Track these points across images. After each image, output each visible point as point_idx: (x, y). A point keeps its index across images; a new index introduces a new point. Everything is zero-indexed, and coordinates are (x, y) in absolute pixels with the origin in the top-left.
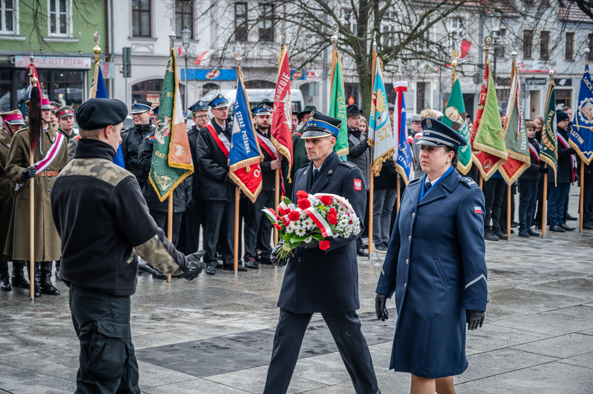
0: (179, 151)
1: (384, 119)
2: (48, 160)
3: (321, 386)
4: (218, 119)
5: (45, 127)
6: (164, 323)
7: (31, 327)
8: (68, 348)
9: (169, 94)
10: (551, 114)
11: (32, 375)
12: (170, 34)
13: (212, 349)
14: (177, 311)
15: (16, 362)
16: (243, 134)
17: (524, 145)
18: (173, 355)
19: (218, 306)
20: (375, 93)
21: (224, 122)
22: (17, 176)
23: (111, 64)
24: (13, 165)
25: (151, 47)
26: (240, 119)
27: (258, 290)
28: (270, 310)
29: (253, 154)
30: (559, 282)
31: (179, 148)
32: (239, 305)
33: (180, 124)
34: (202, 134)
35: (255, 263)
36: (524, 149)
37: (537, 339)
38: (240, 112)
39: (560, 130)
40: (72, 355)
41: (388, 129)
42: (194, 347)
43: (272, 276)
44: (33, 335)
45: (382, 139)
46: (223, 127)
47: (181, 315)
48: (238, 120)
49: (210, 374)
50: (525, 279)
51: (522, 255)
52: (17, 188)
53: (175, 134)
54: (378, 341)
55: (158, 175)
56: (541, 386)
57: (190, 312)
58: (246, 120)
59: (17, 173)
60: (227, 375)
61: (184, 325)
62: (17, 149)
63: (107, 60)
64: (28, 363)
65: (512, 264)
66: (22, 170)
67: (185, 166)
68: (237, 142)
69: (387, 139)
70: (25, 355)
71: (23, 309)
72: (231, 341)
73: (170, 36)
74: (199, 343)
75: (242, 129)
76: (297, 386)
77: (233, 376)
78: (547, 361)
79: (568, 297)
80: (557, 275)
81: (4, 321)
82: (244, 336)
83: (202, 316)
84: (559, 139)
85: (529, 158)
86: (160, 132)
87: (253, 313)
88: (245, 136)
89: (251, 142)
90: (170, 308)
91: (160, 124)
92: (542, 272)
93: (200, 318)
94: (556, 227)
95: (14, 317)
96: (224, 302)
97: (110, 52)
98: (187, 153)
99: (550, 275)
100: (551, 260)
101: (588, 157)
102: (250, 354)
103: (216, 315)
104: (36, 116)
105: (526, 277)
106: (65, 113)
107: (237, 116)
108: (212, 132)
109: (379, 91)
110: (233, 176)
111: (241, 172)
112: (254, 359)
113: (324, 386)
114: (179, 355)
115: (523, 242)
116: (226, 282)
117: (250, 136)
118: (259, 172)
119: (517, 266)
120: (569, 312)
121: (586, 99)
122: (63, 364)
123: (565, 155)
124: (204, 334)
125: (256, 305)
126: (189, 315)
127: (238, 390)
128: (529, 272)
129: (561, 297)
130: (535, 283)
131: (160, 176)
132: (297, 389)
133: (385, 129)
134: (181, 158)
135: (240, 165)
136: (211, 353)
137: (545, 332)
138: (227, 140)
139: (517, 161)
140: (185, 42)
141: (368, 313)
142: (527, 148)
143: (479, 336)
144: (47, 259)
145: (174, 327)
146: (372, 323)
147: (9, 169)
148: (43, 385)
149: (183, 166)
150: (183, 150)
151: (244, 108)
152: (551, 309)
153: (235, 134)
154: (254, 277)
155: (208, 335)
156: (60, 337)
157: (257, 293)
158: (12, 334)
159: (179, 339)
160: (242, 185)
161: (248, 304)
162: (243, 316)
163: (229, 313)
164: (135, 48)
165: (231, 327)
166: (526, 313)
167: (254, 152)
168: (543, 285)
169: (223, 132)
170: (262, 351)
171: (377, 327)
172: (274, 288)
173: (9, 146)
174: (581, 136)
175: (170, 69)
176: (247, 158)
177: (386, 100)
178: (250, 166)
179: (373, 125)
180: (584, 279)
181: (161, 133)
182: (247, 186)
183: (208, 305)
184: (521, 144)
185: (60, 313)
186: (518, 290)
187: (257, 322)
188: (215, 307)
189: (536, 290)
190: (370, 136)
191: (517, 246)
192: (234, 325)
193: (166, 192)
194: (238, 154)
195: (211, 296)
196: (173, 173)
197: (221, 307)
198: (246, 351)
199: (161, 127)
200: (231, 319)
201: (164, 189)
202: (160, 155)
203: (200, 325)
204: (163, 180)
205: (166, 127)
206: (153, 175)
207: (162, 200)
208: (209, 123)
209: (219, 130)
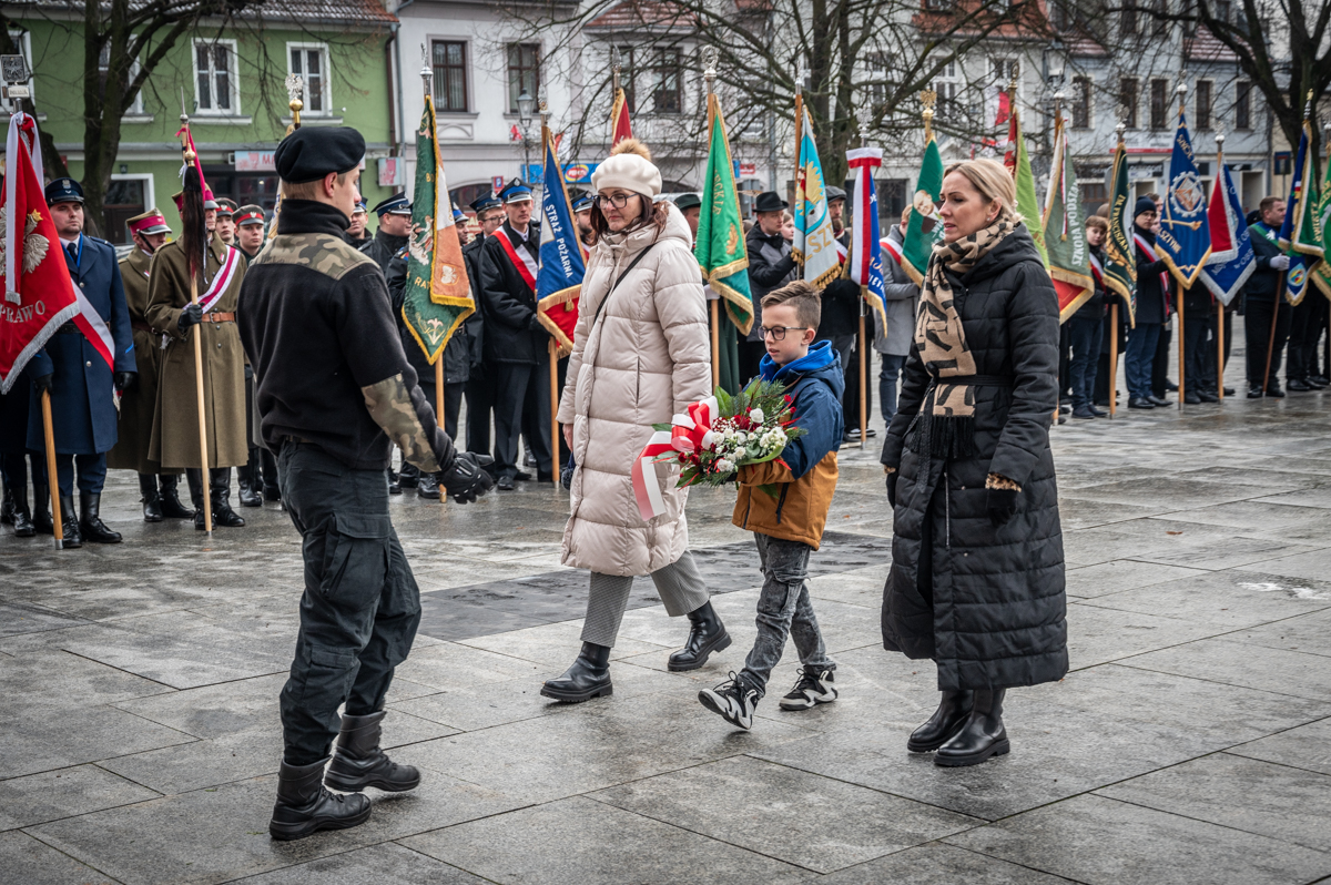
0: (447, 275)
1: (819, 214)
2: (214, 294)
4: (515, 222)
5: (210, 238)
7: (187, 574)
8: (240, 603)
9: (428, 178)
10: (1119, 203)
11: (166, 644)
12: (423, 73)
13: (484, 599)
14: (444, 543)
15: (146, 626)
16: (560, 244)
17: (1079, 254)
19: (515, 535)
20: (803, 169)
21: (526, 226)
22: (169, 325)
23: (399, 161)
24: (159, 306)
25: (468, 129)
26: (553, 218)
30: (1119, 485)
31: (447, 269)
32: (553, 532)
33: (447, 228)
34: (487, 247)
36: (1079, 263)
38: (552, 206)
39: (1138, 229)
40: (243, 613)
42: (455, 597)
44: (188, 585)
45: (816, 249)
46: (524, 234)
47: (447, 550)
48: (549, 221)
49: (471, 635)
51: (1067, 445)
52: (164, 345)
53: (440, 246)
55: (422, 318)
57: (464, 545)
58: (564, 221)
59: (169, 318)
60: (499, 636)
61: (447, 564)
62: (161, 277)
63: (394, 153)
64: (167, 628)
66: (178, 313)
67: (460, 302)
68: (549, 258)
69: (828, 248)
70: (165, 616)
71: (181, 548)
72: (522, 586)
73: (423, 75)
74: (465, 590)
75: (557, 236)
77: (509, 637)
79: (1127, 507)
80: (1119, 474)
81: (146, 566)
82: (546, 578)
83: (484, 550)
84: (1138, 246)
86: (419, 244)
88: (562, 247)
89: (573, 258)
91: (418, 231)
92: (1094, 470)
93: (479, 554)
94: (1139, 401)
95: (164, 560)
96: (528, 529)
97: (397, 139)
99: (1107, 473)
100: (1116, 452)
101: (1187, 274)
102: (548, 605)
103: (507, 548)
104: (194, 217)
106: (250, 218)
107: (546, 213)
108: (505, 244)
109: (809, 165)
111: (558, 312)
112: (552, 611)
115: (1077, 425)
116: (540, 499)
117: (572, 247)
120: (1121, 530)
121: (1183, 174)
122: (225, 627)
123: (1150, 273)
124: (478, 577)
126: (462, 549)
127: (510, 659)
128: (1072, 470)
129: (1114, 506)
130: (1075, 488)
131: (427, 320)
133: (822, 233)
134: (450, 288)
135: (555, 298)
136: (481, 604)
138: (531, 257)
139: (1071, 285)
140: (524, 117)
144: (222, 464)
147: (155, 313)
148: (181, 658)
149: (455, 301)
150: (454, 273)
151: (559, 199)
152: (1091, 525)
153: (546, 245)
155: (485, 579)
156: (232, 587)
158: (152, 584)
159: (434, 585)
160: (560, 333)
163: (530, 545)
165: (527, 566)
168: (1090, 490)
169: (524, 243)
170: (570, 601)
173: (148, 275)
174: (1176, 239)
175: (427, 133)
176: (567, 287)
177: (821, 181)
180: (1165, 479)
181: (423, 246)
183: (499, 534)
184: (1072, 255)
185: (243, 552)
188: (509, 537)
189: (1075, 498)
190: (797, 245)
191: (1063, 432)
192: (533, 563)
193: (436, 347)
194: (552, 280)
195: (508, 521)
196: (446, 313)
197: (519, 537)
198: (542, 600)
199: (420, 235)
200: (530, 554)
201: (434, 342)
202: (424, 284)
203: (475, 564)
204: (432, 326)
205: (429, 235)
206: (415, 319)
207: (431, 361)
208: (501, 229)
209: (517, 241)
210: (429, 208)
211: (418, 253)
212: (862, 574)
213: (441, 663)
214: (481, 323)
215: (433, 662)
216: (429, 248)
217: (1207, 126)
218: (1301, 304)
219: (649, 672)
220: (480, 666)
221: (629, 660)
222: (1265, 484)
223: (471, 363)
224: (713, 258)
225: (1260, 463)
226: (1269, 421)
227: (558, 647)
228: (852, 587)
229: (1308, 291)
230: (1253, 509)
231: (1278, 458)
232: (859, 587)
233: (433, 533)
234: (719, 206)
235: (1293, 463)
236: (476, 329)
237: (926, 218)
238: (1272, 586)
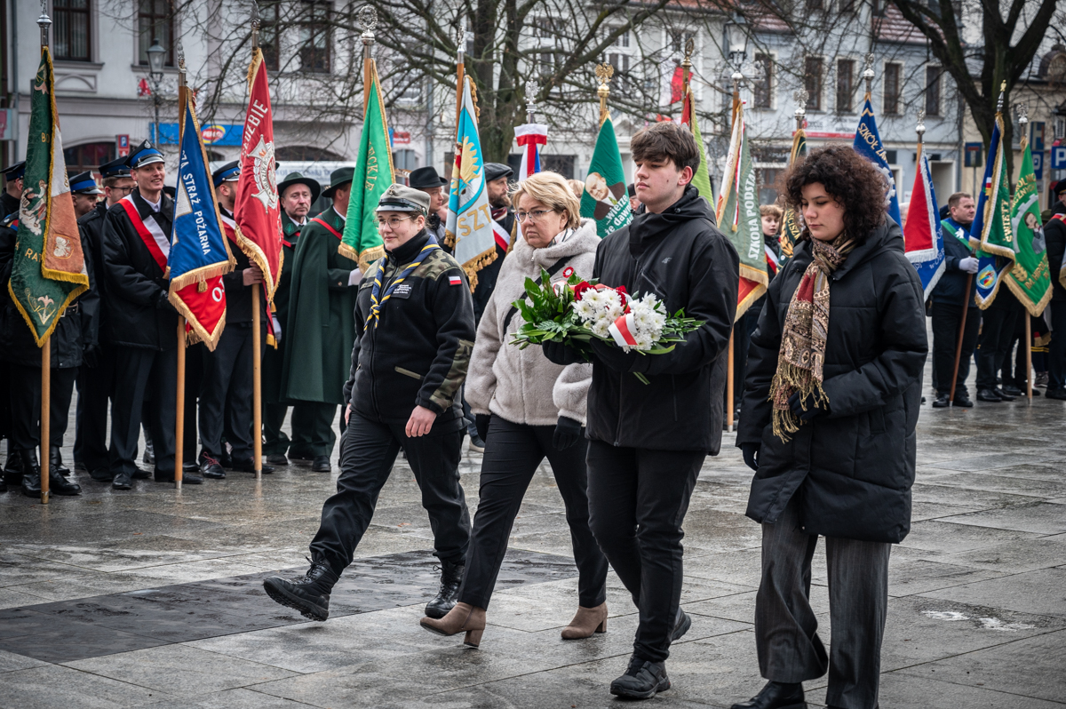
0: (61, 247)
1: (474, 191)
3: (287, 675)
4: (145, 189)
6: (15, 572)
9: (44, 138)
12: (40, 20)
13: (94, 615)
14: (49, 550)
16: (197, 217)
18: (15, 626)
19: (132, 542)
20: (459, 143)
21: (159, 195)
23: (11, 113)
25: (91, 81)
26: (191, 189)
27: (220, 514)
28: (232, 548)
29: (215, 257)
31: (61, 240)
32: (174, 539)
33: (63, 195)
35: (218, 468)
36: (756, 256)
37: (726, 593)
38: (190, 175)
41: (481, 213)
42: (60, 612)
43: (254, 490)
45: (468, 232)
46: (156, 205)
47: (53, 557)
48: (187, 190)
49: (78, 656)
50: (735, 495)
53: (54, 215)
54: (421, 599)
55: (32, 295)
56: (706, 671)
57: (72, 552)
58: (202, 192)
60: (110, 658)
61: (53, 574)
63: (4, 104)
65: (719, 469)
67: (72, 278)
68: (186, 233)
69: (479, 233)
72: (138, 601)
73: (41, 23)
74: (72, 604)
75: (195, 208)
76: (239, 675)
77: (121, 659)
78: (732, 630)
82: (165, 592)
83: (95, 558)
85: (765, 274)
86: (31, 212)
87: (197, 553)
88: (200, 220)
89: (211, 233)
90: (36, 546)
91: (29, 197)
93: (89, 562)
96: (146, 535)
98: (76, 251)
102: (166, 622)
103: (122, 556)
105: (739, 491)
107: (184, 182)
108: (132, 214)
109: (466, 139)
110: (174, 299)
111: (190, 292)
112: (172, 630)
113: (292, 674)
114: (26, 625)
116: (161, 500)
117: (211, 222)
118: (221, 292)
119: (726, 473)
124: (88, 589)
125: (207, 539)
126: (70, 557)
127: (122, 684)
131: (37, 297)
132: (237, 682)
133: (475, 213)
134: (63, 262)
135: (190, 277)
136: (91, 620)
137: (744, 582)
138: (161, 231)
140: (155, 70)
141: (419, 552)
142: (760, 255)
143: (616, 589)
145: (33, 577)
146: (422, 568)
149: (68, 276)
150: (68, 245)
151: (198, 167)
153: (182, 217)
154: (219, 493)
155: (96, 591)
157: (217, 520)
159: (37, 598)
160: (191, 317)
161: (190, 538)
162: (174, 559)
163: (149, 553)
164: (59, 82)
165: (144, 578)
166: (720, 550)
167: (217, 253)
169: (154, 214)
170: (193, 618)
171: (427, 575)
172: (250, 512)
175: (43, 88)
176: (204, 265)
177: (479, 158)
178: (207, 281)
179: (455, 207)
181: (35, 213)
182: (199, 319)
183: (113, 540)
184: (748, 248)
186: (717, 512)
187: (199, 568)
188: (125, 543)
192: (151, 574)
193: (46, 327)
194: (188, 256)
195: (124, 525)
196: (58, 290)
197: (136, 544)
198: (161, 617)
199: (33, 202)
200: (148, 564)
201: (44, 322)
202: (35, 257)
203: (85, 574)
204: (42, 304)
205: (43, 201)
206: (24, 296)
207: (40, 343)
208: (129, 198)
209: (146, 211)
210: (43, 172)
211: (31, 222)
212: (518, 593)
213: (42, 688)
214: (98, 300)
215: (33, 686)
216: (42, 216)
217: (895, 112)
218: (990, 307)
219: (279, 702)
220: (87, 692)
221: (257, 687)
222: (951, 503)
223: (87, 345)
224: (363, 239)
225: (946, 479)
226: (956, 433)
227: (177, 671)
228: (507, 608)
229: (998, 295)
230: (938, 530)
231: (966, 474)
232: (515, 608)
233: (37, 538)
234: (372, 181)
235: (980, 480)
236: (91, 308)
237: (599, 203)
238: (957, 616)
